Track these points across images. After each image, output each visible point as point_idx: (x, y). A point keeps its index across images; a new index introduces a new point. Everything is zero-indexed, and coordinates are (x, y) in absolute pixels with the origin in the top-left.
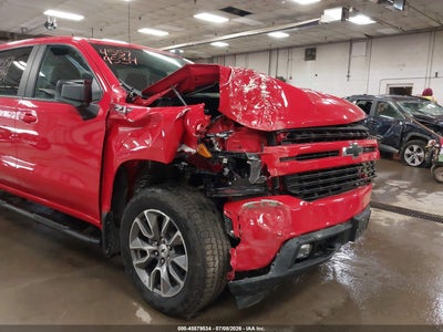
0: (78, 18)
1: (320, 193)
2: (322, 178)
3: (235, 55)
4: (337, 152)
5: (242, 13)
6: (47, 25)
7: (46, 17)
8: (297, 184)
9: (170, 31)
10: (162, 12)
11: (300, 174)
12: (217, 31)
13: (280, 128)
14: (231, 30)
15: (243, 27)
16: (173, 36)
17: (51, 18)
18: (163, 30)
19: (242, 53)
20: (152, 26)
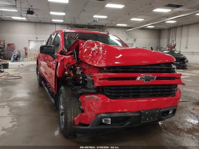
0: (105, 17)
1: (123, 96)
2: (123, 89)
3: (182, 26)
4: (135, 78)
5: (178, 6)
6: (94, 21)
7: (94, 18)
8: (109, 91)
9: (144, 19)
10: (137, 11)
11: (111, 86)
12: (167, 16)
13: (104, 66)
14: (174, 14)
15: (180, 13)
16: (146, 20)
17: (96, 18)
18: (141, 18)
19: (186, 25)
20: (136, 17)
